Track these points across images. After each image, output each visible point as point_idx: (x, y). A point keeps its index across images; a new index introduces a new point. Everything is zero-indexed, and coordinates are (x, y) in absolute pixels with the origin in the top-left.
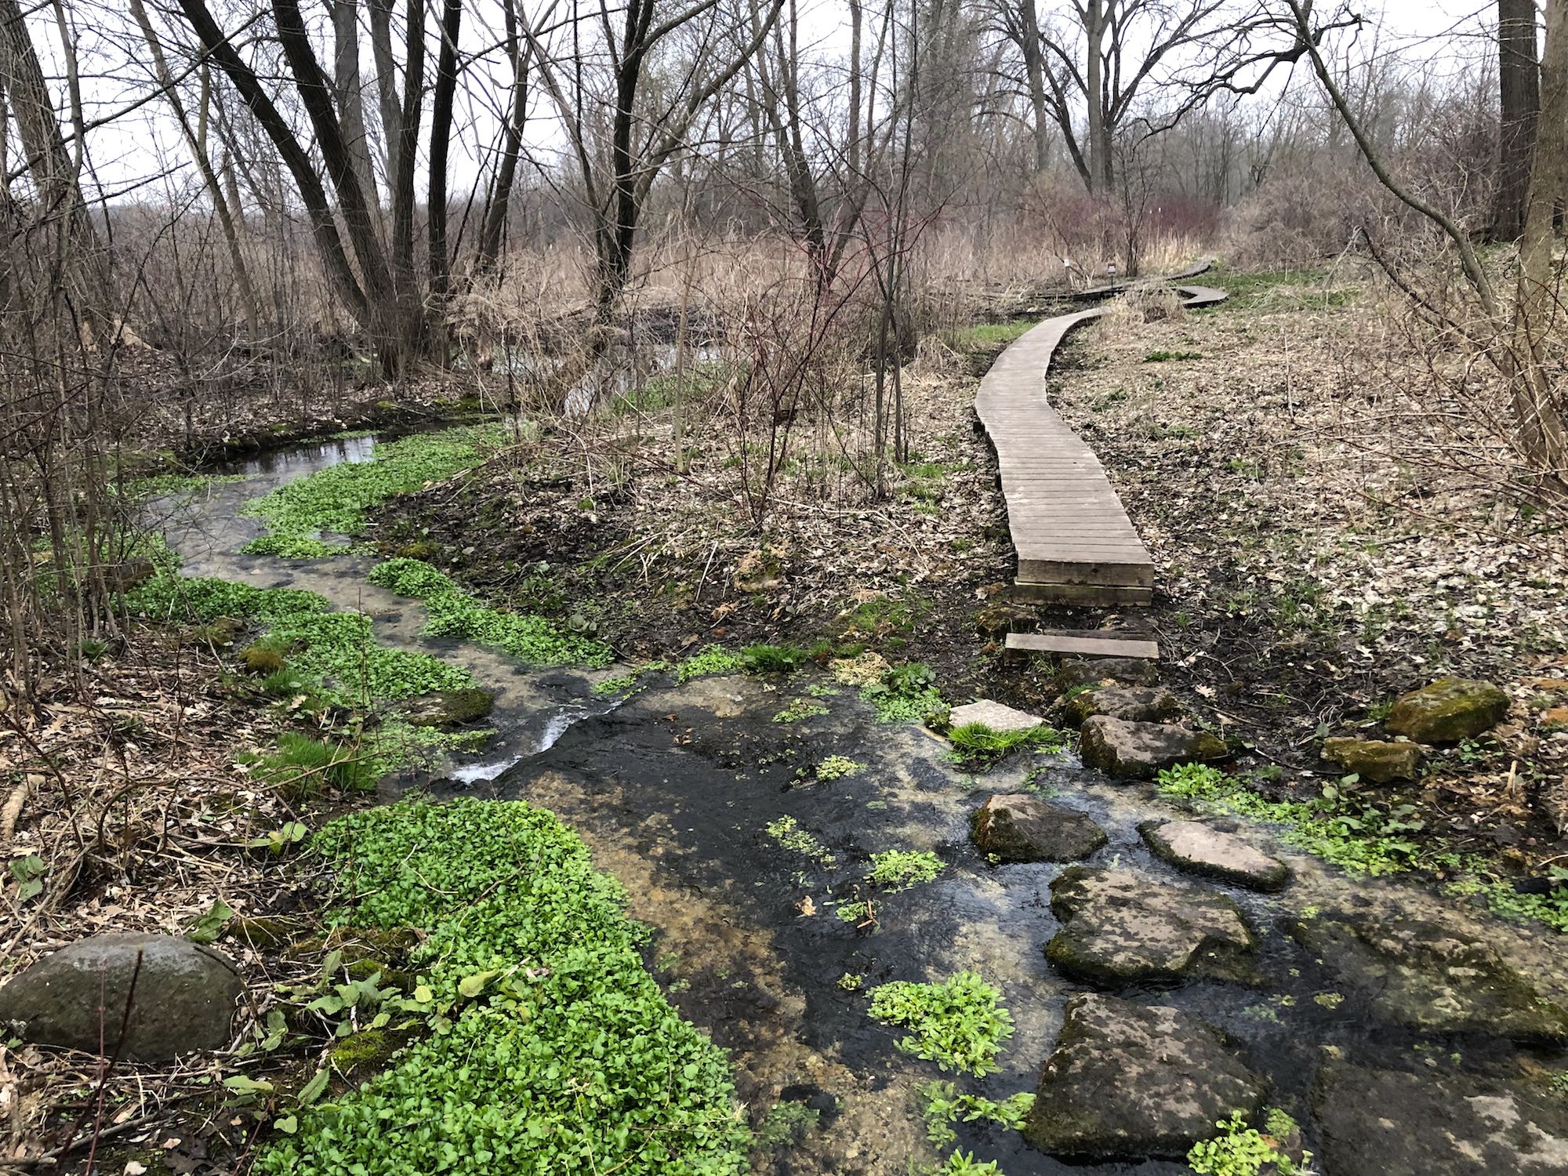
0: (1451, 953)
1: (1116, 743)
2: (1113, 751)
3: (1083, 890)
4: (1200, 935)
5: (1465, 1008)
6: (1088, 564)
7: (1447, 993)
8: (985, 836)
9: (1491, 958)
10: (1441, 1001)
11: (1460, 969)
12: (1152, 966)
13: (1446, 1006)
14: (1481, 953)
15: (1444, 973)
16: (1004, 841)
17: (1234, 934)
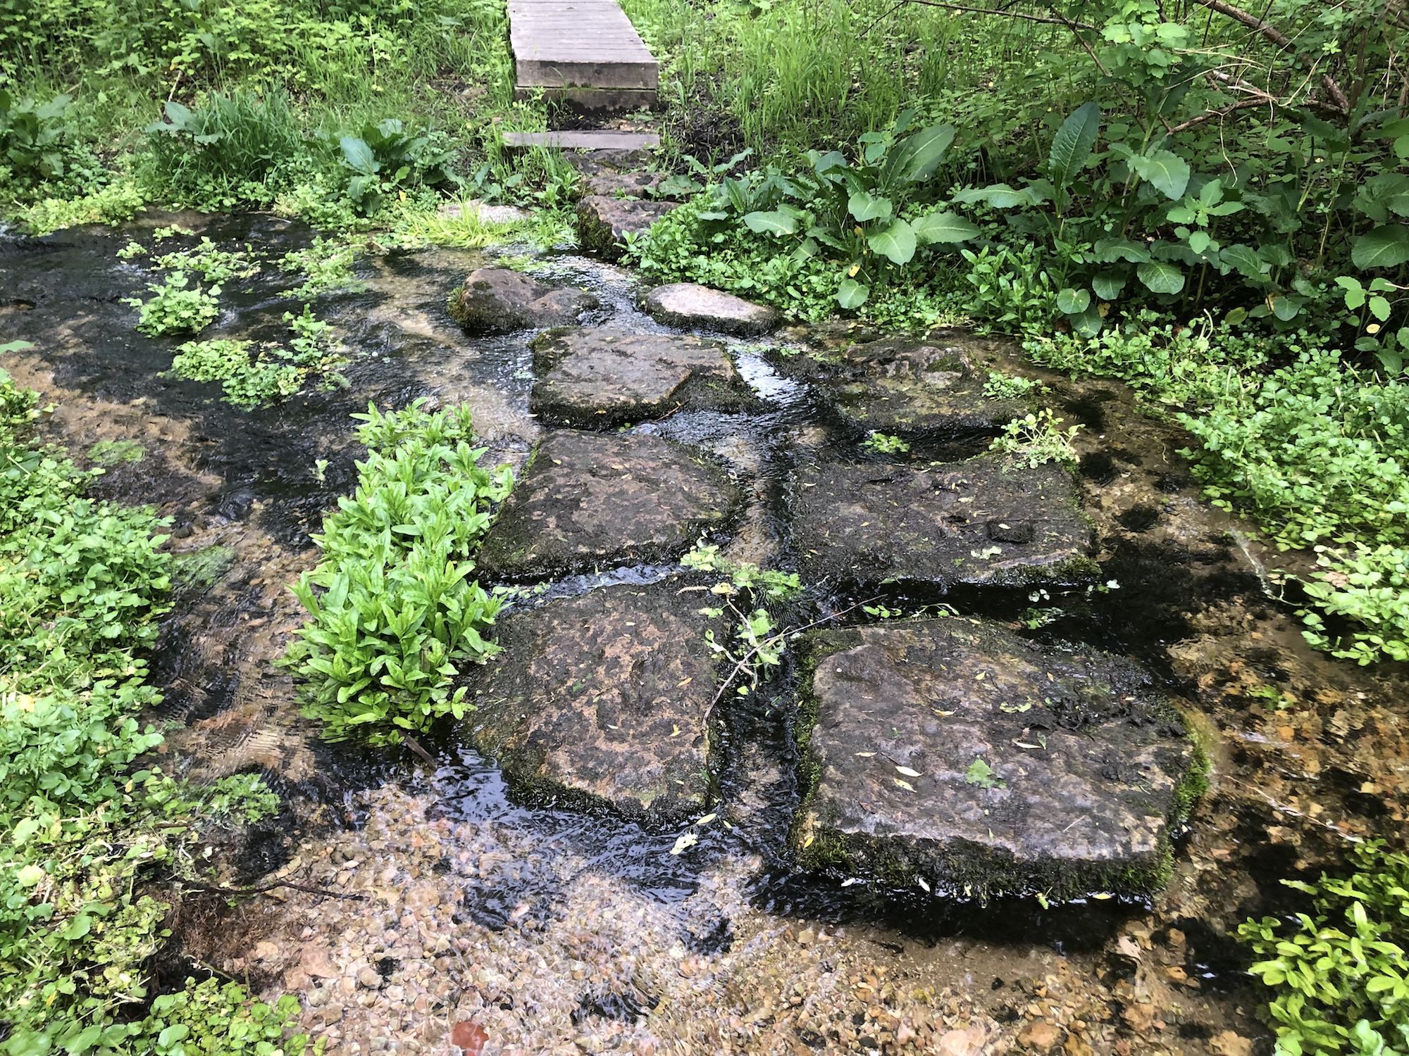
0: (927, 360)
1: (611, 221)
2: (608, 229)
3: (564, 345)
4: (684, 372)
5: (939, 405)
6: (591, 64)
7: (923, 395)
8: (462, 308)
9: (965, 360)
10: (918, 403)
11: (936, 374)
12: (633, 402)
13: (922, 406)
14: (957, 356)
15: (921, 380)
16: (484, 310)
17: (720, 368)
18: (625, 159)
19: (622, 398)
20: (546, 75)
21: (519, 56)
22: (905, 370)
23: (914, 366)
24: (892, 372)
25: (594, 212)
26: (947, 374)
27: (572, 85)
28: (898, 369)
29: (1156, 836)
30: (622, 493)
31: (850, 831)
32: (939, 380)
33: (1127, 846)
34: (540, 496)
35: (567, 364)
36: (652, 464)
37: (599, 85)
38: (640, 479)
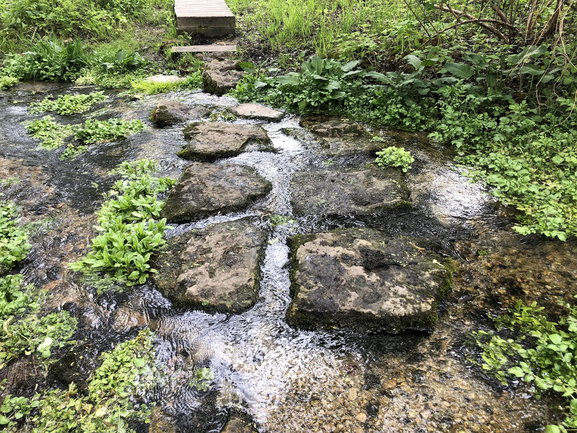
0: (344, 128)
1: (217, 80)
2: (215, 83)
3: (198, 129)
4: (246, 138)
5: (349, 147)
6: (207, 18)
7: (343, 143)
8: (155, 116)
9: (359, 128)
10: (340, 146)
11: (348, 134)
12: (225, 150)
13: (342, 148)
14: (356, 127)
15: (342, 137)
16: (164, 117)
17: (261, 135)
18: (222, 55)
19: (221, 149)
20: (189, 22)
21: (178, 15)
23: (339, 131)
24: (330, 135)
25: (210, 77)
26: (353, 134)
27: (200, 27)
28: (333, 133)
29: (431, 305)
31: (310, 311)
32: (349, 137)
33: (420, 309)
34: (186, 188)
35: (199, 137)
37: (211, 27)
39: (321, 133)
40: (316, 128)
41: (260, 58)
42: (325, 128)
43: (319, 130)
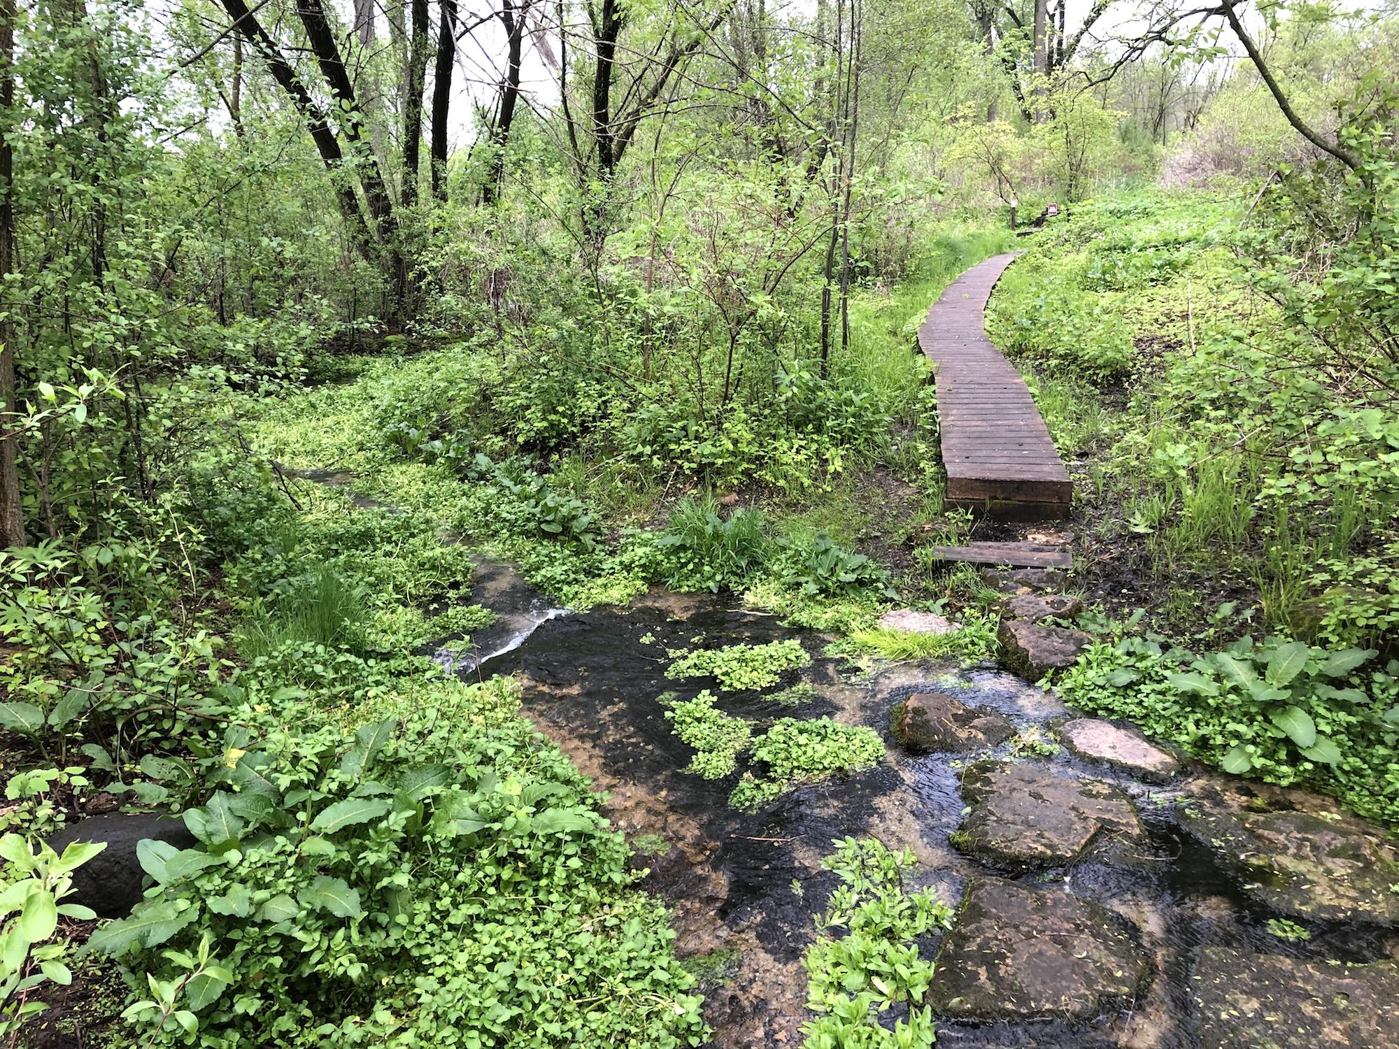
1: (1029, 647)
2: (1025, 654)
3: (988, 782)
4: (1094, 825)
5: (1339, 896)
7: (1324, 881)
8: (903, 731)
9: (1367, 852)
10: (1318, 890)
11: (1337, 860)
12: (1049, 852)
13: (1324, 896)
14: (1358, 847)
15: (1322, 864)
16: (920, 736)
17: (1128, 824)
18: (1040, 580)
19: (1041, 848)
21: (953, 470)
22: (1307, 850)
23: (1315, 848)
24: (1292, 851)
25: (1013, 636)
26: (1349, 862)
27: (995, 498)
28: (1299, 848)
30: (1041, 953)
32: (1340, 868)
34: (973, 946)
35: (993, 804)
36: (1067, 926)
37: (1018, 499)
38: (1056, 940)
39: (1271, 841)
40: (1255, 823)
41: (1124, 591)
42: (1281, 832)
43: (1266, 833)
